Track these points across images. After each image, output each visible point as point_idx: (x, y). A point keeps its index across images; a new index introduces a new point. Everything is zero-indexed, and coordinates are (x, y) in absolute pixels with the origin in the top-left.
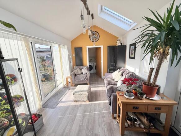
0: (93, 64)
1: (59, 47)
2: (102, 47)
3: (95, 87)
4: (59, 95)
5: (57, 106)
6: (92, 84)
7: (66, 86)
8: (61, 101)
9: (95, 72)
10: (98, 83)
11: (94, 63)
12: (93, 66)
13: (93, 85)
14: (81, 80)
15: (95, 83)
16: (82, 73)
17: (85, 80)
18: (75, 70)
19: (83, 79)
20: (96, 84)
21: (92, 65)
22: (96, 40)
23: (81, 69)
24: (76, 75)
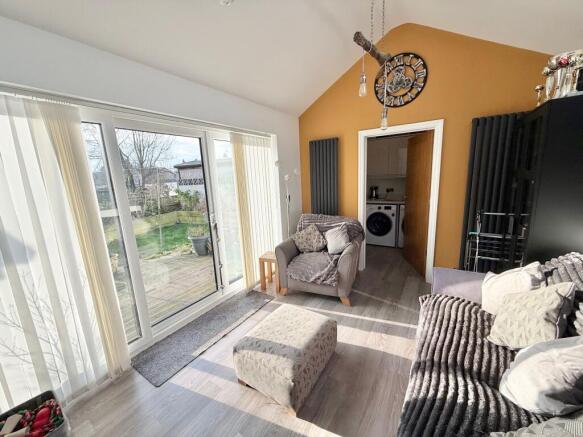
0: (394, 208)
1: (237, 140)
2: (438, 126)
3: (370, 327)
4: (213, 323)
5: (172, 381)
6: (366, 302)
7: (258, 287)
8: (202, 357)
9: (401, 245)
10: (395, 308)
11: (398, 206)
12: (393, 219)
13: (368, 309)
14: (312, 279)
15: (379, 305)
16: (325, 249)
17: (328, 282)
18: (301, 230)
19: (318, 275)
20: (383, 310)
21: (388, 213)
22: (407, 98)
23: (322, 231)
24: (299, 252)
